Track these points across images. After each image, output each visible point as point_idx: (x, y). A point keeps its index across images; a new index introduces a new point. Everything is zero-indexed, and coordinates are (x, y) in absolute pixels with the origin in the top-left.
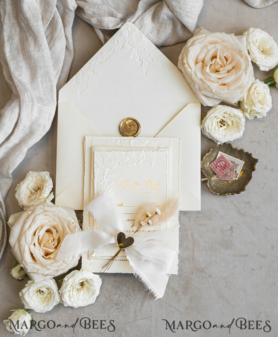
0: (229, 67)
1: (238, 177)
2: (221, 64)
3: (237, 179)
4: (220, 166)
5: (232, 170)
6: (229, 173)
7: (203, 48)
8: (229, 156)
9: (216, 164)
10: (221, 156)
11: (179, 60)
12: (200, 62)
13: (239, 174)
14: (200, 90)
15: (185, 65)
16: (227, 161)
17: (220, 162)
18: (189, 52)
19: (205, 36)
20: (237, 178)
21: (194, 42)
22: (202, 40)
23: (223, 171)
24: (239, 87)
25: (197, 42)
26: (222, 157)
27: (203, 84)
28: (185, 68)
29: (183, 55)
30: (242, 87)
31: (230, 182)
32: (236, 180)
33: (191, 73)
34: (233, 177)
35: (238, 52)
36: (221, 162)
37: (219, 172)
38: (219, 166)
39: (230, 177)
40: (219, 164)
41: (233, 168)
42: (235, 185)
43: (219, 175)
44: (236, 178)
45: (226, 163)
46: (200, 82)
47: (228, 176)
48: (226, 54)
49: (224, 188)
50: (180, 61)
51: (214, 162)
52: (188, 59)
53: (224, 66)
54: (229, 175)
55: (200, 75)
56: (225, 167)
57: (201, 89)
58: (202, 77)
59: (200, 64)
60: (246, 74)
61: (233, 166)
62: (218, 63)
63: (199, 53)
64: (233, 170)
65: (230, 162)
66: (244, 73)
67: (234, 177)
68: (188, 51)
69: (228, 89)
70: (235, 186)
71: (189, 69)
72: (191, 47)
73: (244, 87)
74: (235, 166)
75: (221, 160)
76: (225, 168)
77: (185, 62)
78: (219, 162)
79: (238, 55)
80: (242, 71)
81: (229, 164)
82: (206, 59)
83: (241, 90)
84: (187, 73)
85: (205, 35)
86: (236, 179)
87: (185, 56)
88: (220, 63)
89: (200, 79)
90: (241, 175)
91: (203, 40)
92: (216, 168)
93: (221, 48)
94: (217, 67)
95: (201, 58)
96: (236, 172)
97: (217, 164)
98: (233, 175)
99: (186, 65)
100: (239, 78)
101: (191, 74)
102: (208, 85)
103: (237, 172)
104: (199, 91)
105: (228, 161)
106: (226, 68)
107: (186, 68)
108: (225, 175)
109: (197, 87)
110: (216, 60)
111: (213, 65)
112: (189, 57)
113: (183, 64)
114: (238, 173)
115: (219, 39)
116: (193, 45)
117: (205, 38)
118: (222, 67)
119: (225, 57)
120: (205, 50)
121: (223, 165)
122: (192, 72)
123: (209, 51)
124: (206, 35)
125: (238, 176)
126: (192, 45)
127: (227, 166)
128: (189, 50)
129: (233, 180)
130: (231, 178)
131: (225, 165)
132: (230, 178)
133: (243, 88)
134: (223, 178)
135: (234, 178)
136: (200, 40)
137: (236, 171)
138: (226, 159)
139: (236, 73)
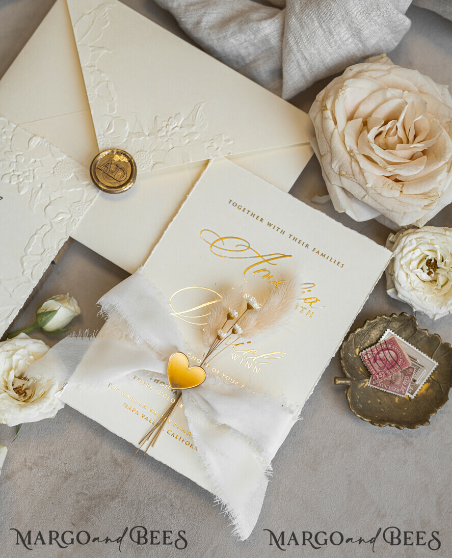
0: (418, 147)
1: (416, 393)
2: (400, 136)
3: (413, 397)
4: (384, 360)
5: (408, 375)
6: (400, 379)
7: (374, 92)
8: (408, 343)
9: (376, 352)
10: (391, 339)
11: (317, 99)
12: (360, 118)
13: (420, 388)
14: (340, 174)
15: (325, 112)
16: (401, 352)
17: (385, 349)
18: (343, 88)
19: (388, 70)
20: (415, 395)
21: (360, 72)
22: (379, 74)
23: (387, 372)
24: (425, 195)
25: (367, 74)
26: (392, 341)
27: (351, 163)
28: (323, 118)
29: (329, 92)
30: (430, 197)
31: (397, 400)
32: (410, 398)
33: (334, 131)
34: (405, 391)
35: (447, 122)
36: (387, 351)
37: (378, 370)
38: (381, 359)
39: (400, 389)
40: (382, 355)
41: (411, 370)
42: (406, 409)
43: (378, 377)
44: (412, 394)
45: (397, 357)
46: (347, 156)
47: (397, 386)
48: (420, 117)
49: (381, 411)
50: (318, 103)
51: (373, 347)
52: (337, 101)
53: (408, 142)
54: (398, 383)
55: (350, 142)
56: (394, 364)
57: (344, 173)
58: (354, 147)
59: (358, 122)
60: (449, 171)
61: (410, 367)
62: (396, 133)
63: (364, 100)
64: (410, 376)
65: (407, 357)
66: (446, 170)
67: (408, 390)
68: (343, 86)
69: (401, 192)
70: (406, 411)
71: (331, 122)
72: (352, 80)
73: (435, 198)
74: (415, 368)
75: (390, 346)
76: (393, 367)
77: (329, 106)
78: (383, 350)
79: (444, 129)
80: (442, 163)
81: (405, 360)
82: (374, 116)
83: (427, 202)
84: (324, 130)
85: (389, 67)
86: (410, 396)
87: (332, 93)
88: (400, 133)
89: (348, 149)
90: (423, 391)
91: (382, 76)
92: (375, 360)
93: (413, 103)
94: (392, 139)
95: (365, 110)
96: (415, 381)
97: (378, 353)
98: (406, 386)
99: (328, 113)
100: (431, 177)
101: (332, 134)
102: (360, 169)
103: (417, 383)
104: (337, 176)
105: (404, 353)
106: (412, 146)
107: (326, 118)
108: (391, 381)
109: (335, 166)
110: (395, 123)
111: (383, 135)
112: (339, 97)
113: (324, 108)
114: (419, 385)
115: (416, 85)
116: (356, 78)
117: (387, 72)
118: (401, 142)
119: (414, 123)
120: (379, 97)
121: (390, 359)
122: (336, 130)
123: (385, 101)
124: (390, 69)
125: (418, 390)
126: (354, 77)
127: (400, 363)
128: (345, 84)
129: (405, 396)
130: (401, 393)
131: (396, 360)
132: (398, 391)
133: (432, 198)
134: (385, 388)
135: (407, 394)
136: (373, 74)
137: (415, 379)
138: (399, 348)
139: (428, 164)
